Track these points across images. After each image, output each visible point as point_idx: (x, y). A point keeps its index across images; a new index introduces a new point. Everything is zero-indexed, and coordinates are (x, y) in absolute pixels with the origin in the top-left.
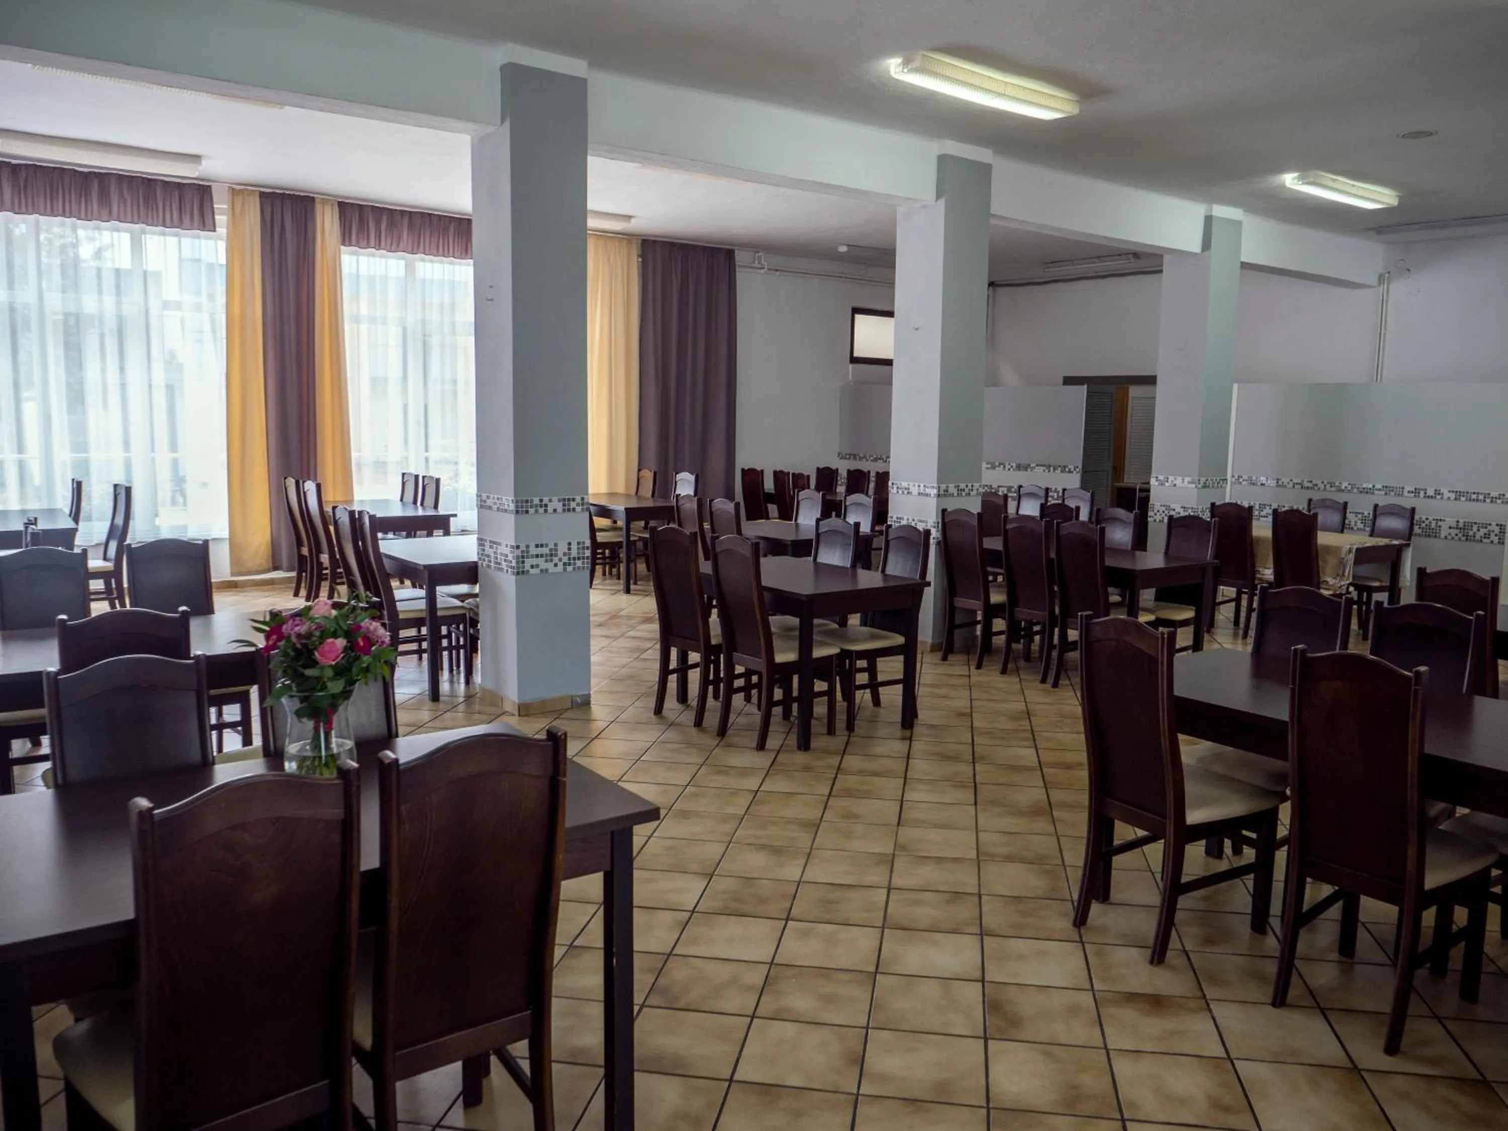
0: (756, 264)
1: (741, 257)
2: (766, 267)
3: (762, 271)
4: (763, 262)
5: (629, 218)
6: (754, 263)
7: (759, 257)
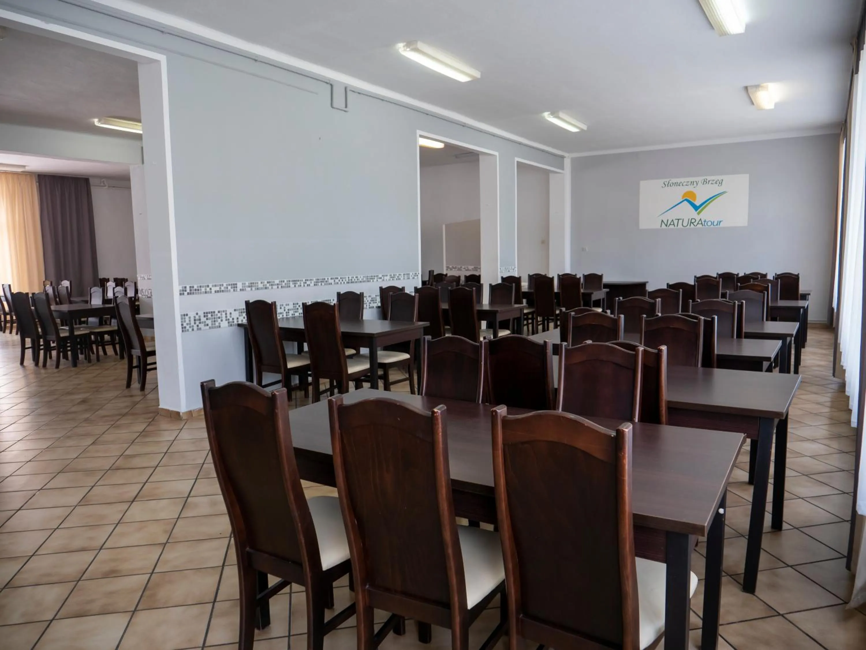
0: (102, 184)
1: (92, 181)
2: (107, 185)
3: (105, 187)
4: (105, 183)
5: (24, 166)
6: (101, 184)
7: (103, 181)
